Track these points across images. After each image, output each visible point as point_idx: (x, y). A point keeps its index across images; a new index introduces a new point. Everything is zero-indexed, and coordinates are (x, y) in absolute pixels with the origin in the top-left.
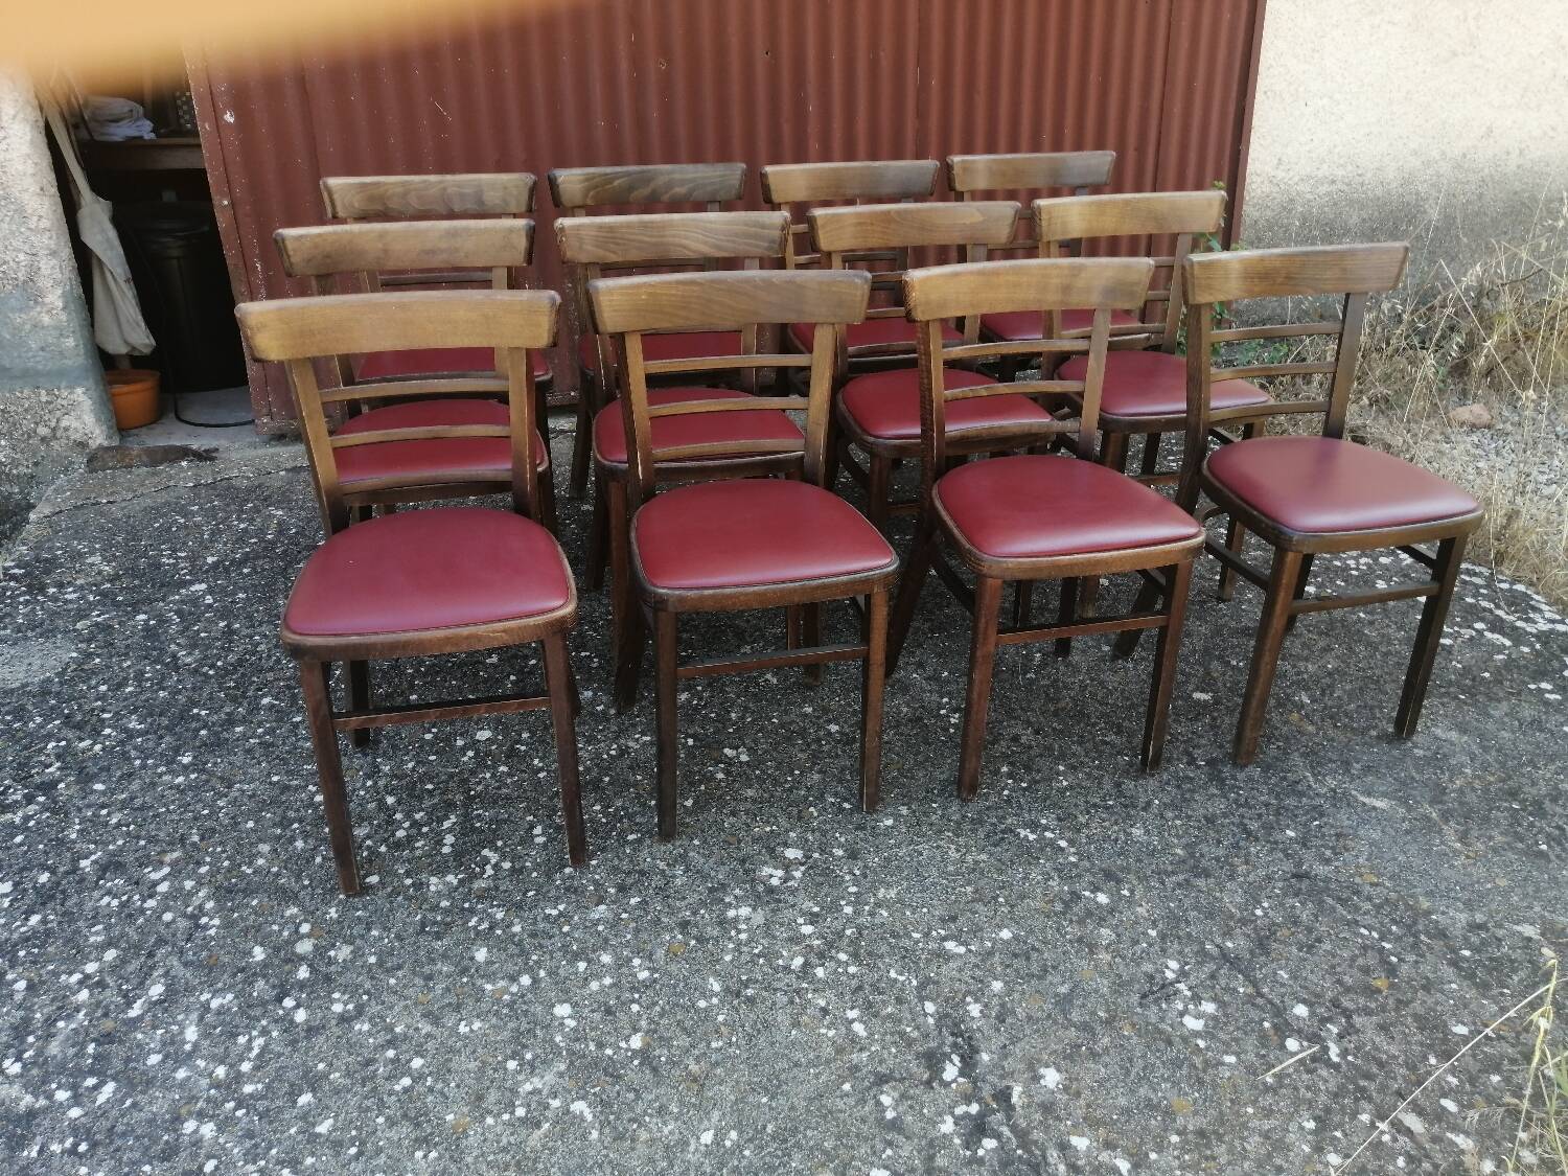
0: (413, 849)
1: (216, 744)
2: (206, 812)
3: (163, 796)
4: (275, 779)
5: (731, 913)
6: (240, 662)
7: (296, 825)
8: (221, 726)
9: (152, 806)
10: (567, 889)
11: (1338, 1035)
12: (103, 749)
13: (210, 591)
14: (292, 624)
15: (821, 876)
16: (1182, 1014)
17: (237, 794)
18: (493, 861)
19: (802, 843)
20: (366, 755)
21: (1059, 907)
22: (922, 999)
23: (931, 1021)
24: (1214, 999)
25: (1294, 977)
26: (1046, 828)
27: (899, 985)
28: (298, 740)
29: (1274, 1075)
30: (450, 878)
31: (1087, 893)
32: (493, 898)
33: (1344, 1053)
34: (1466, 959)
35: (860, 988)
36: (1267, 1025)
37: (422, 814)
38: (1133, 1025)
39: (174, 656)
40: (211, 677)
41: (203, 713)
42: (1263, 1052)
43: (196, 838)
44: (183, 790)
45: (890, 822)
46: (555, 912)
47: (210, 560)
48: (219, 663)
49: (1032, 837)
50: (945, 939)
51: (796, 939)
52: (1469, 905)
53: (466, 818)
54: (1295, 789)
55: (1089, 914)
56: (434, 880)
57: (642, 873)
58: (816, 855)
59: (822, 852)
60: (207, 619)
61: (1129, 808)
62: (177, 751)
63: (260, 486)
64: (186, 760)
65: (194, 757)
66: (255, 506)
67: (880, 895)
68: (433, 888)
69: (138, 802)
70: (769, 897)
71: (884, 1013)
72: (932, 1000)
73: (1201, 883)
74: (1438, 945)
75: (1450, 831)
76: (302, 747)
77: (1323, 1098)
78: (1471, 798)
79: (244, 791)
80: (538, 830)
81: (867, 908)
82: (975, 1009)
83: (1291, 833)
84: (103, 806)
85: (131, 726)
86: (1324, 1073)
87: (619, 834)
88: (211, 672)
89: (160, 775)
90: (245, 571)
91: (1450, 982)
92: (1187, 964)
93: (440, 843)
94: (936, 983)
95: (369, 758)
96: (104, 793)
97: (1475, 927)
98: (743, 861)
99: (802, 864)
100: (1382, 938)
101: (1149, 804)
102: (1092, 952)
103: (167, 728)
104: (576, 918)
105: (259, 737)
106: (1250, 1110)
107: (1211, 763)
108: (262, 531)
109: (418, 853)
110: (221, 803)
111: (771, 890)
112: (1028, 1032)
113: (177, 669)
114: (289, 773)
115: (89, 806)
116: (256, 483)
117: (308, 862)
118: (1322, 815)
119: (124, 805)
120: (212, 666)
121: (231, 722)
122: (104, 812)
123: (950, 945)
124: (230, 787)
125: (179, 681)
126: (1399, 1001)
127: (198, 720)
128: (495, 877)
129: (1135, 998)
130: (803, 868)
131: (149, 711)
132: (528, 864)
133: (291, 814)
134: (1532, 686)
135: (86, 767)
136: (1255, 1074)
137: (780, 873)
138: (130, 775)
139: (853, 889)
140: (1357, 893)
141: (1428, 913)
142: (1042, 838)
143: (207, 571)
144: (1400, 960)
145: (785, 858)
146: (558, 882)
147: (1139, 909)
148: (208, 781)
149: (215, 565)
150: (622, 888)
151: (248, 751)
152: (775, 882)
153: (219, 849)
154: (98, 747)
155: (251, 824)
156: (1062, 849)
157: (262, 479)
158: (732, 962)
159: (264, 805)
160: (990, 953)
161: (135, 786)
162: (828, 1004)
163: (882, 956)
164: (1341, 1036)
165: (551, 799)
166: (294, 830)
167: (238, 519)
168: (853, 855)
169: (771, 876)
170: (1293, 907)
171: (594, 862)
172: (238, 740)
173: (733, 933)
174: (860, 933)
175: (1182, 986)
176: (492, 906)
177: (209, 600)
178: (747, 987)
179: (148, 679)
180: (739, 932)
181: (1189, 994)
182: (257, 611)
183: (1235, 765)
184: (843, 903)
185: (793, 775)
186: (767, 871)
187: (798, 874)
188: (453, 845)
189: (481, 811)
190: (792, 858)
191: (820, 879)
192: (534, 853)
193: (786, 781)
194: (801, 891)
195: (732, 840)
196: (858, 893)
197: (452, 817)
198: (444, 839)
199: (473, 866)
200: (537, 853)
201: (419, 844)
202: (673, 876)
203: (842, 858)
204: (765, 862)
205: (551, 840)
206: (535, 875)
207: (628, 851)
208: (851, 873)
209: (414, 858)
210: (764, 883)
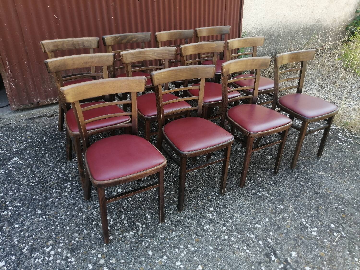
0: (117, 227)
1: (45, 206)
2: (53, 227)
3: (38, 225)
4: (68, 213)
5: (205, 228)
6: (40, 180)
7: (81, 226)
8: (45, 200)
9: (36, 229)
10: (163, 229)
11: (342, 230)
12: (12, 213)
13: (19, 159)
14: (95, 178)
15: (220, 213)
16: (311, 232)
17: (60, 220)
18: (140, 226)
19: (212, 206)
20: (91, 202)
21: (274, 211)
22: (258, 240)
23: (262, 246)
24: (315, 227)
25: (327, 218)
26: (262, 192)
27: (251, 238)
28: (69, 201)
29: (336, 242)
30: (131, 233)
31: (278, 206)
32: (145, 236)
33: (346, 234)
34: (355, 207)
35: (243, 241)
36: (328, 231)
37: (115, 216)
38: (303, 237)
39: (19, 181)
40: (33, 186)
41: (37, 197)
42: (331, 237)
43: (54, 236)
44: (43, 222)
45: (228, 197)
46: (163, 237)
47: (15, 150)
48: (34, 181)
49: (260, 194)
50: (255, 224)
51: (223, 231)
52: (350, 194)
53: (127, 215)
54: (305, 173)
55: (281, 211)
56: (127, 234)
57: (178, 221)
58: (216, 208)
59: (217, 207)
60: (23, 168)
61: (276, 183)
62: (35, 210)
63: (18, 126)
64: (39, 212)
65: (41, 211)
66: (20, 132)
67: (236, 216)
68: (128, 237)
69: (31, 228)
70: (211, 222)
71: (251, 246)
72: (260, 240)
73: (298, 199)
74: (349, 204)
75: (338, 177)
76: (71, 203)
77: (347, 246)
78: (338, 169)
79: (61, 219)
80: (147, 215)
81: (234, 220)
82: (270, 240)
83: (310, 184)
84: (21, 232)
85: (17, 205)
86: (344, 239)
87: (168, 212)
88: (33, 184)
89: (34, 218)
90: (28, 152)
91: (356, 213)
92: (306, 219)
94: (259, 236)
95: (92, 202)
96: (19, 227)
97: (353, 199)
98: (201, 213)
99: (215, 211)
100: (339, 205)
101: (279, 181)
102: (286, 221)
103: (28, 203)
104: (169, 237)
105: (57, 202)
106: (335, 252)
107: (286, 169)
108: (26, 140)
109: (119, 227)
110: (56, 224)
111: (211, 220)
112: (283, 243)
113: (22, 185)
114: (72, 211)
115: (17, 232)
116: (17, 125)
117: (90, 236)
118: (313, 178)
119: (27, 230)
120: (32, 182)
121: (46, 199)
122: (22, 233)
123: (257, 225)
124: (56, 218)
125: (25, 189)
126: (349, 219)
127: (37, 200)
128: (142, 230)
129: (300, 230)
130: (215, 212)
131: (20, 200)
132: (149, 225)
133: (79, 223)
134: (336, 142)
135: (9, 220)
136: (332, 243)
137: (211, 215)
138: (25, 220)
139: (229, 216)
140: (328, 195)
141: (344, 197)
142: (262, 194)
143: (16, 154)
144: (344, 209)
145: (210, 211)
147: (290, 208)
148: (49, 218)
149: (17, 152)
150: (176, 227)
151: (56, 206)
152: (211, 217)
153: (63, 238)
154: (10, 213)
155: (68, 228)
156: (268, 196)
157: (19, 123)
158: (212, 240)
159: (69, 222)
160: (266, 226)
161: (28, 223)
162: (238, 246)
163: (244, 232)
164: (343, 230)
165: (146, 205)
166: (82, 227)
167: (17, 136)
168: (224, 207)
169: (209, 216)
170: (319, 201)
171: (165, 221)
172: (51, 203)
173: (208, 233)
174: (236, 226)
175: (307, 225)
176: (146, 238)
177: (21, 162)
178: (218, 247)
179: (15, 190)
180: (209, 232)
181: (310, 226)
182: (38, 164)
183: (291, 169)
184: (229, 219)
185: (201, 188)
186: (207, 215)
187: (215, 214)
188: (127, 223)
189: (130, 212)
190: (212, 210)
191: (221, 214)
192: (149, 221)
193: (200, 190)
194: (218, 218)
195: (196, 208)
196: (230, 216)
197: (123, 215)
198: (124, 222)
199: (136, 228)
200: (150, 221)
201: (118, 225)
202: (187, 221)
203: (223, 208)
204: (206, 213)
205: (152, 217)
206: (152, 227)
207: (172, 216)
208: (226, 211)
209: (119, 229)
210: (208, 218)
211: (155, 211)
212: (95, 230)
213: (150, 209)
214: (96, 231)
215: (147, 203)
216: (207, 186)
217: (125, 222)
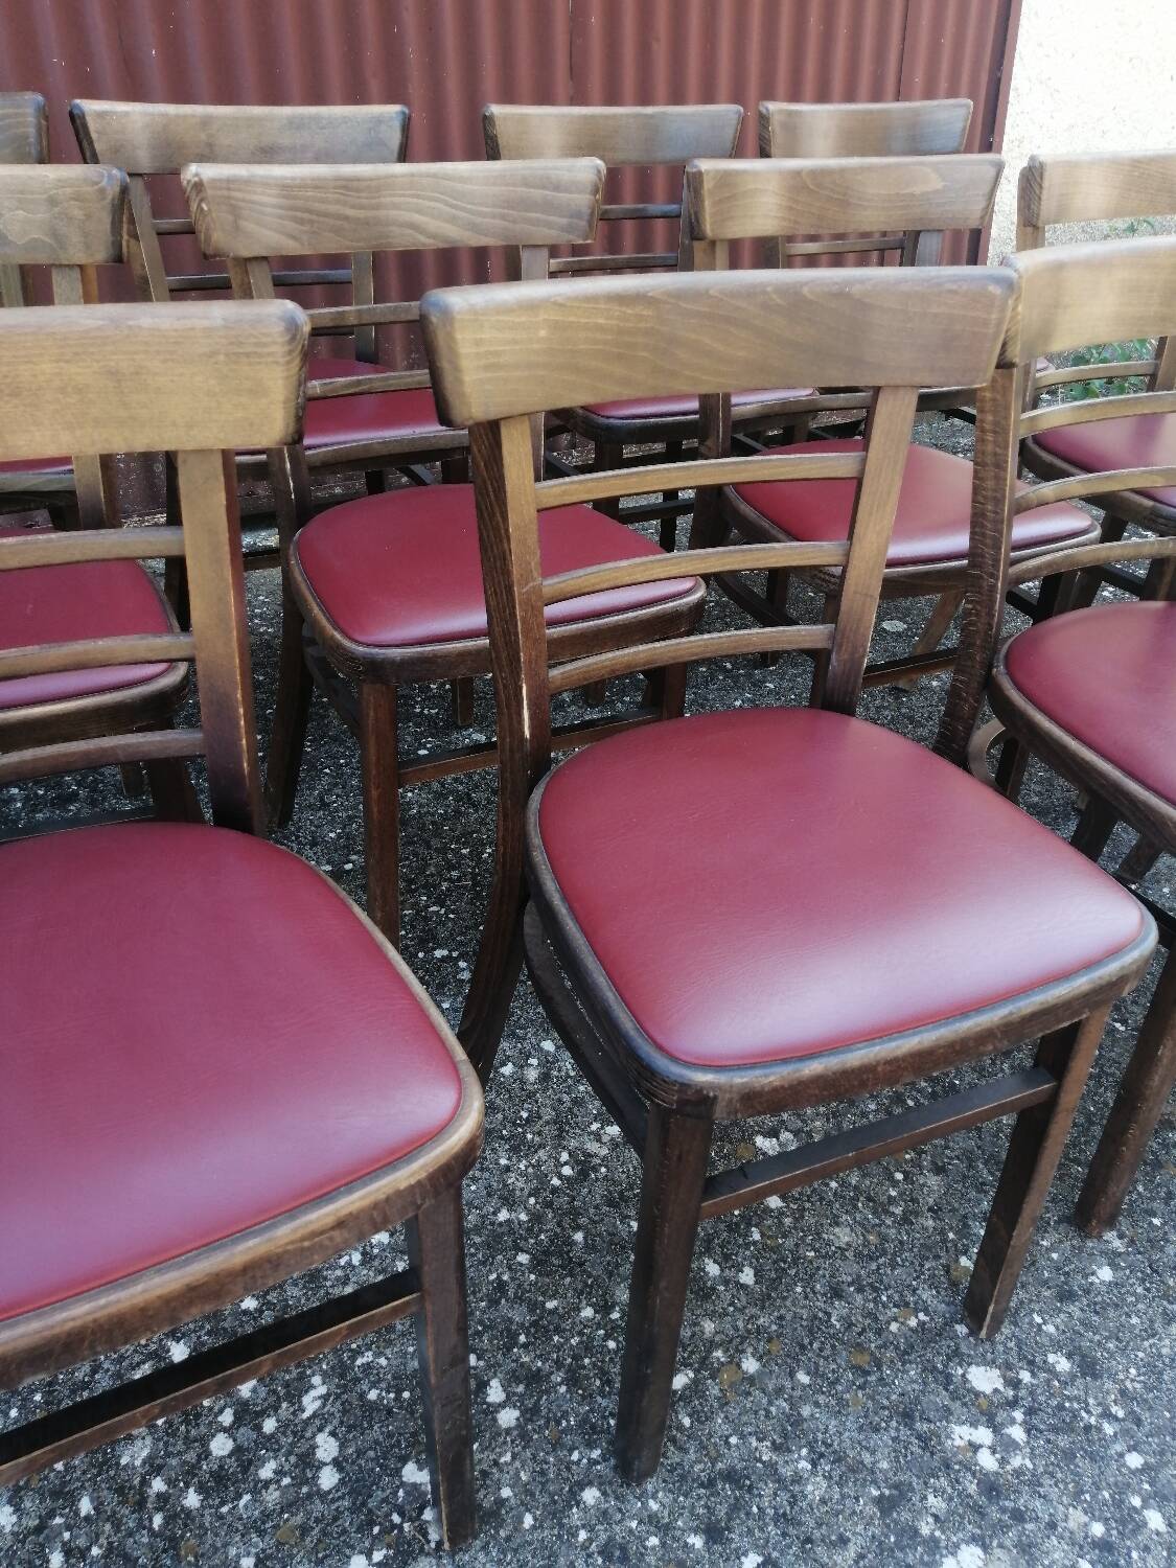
0: (258, 1488)
15: (1061, 1430)
45: (1106, 1274)
53: (343, 1378)
57: (731, 1476)
58: (1026, 1377)
59: (1032, 1365)
80: (496, 1392)
93: (308, 1462)
98: (907, 1417)
99: (1013, 1404)
109: (272, 1497)
111: (992, 1487)
130: (1018, 1415)
132: (506, 1492)
137: (984, 1435)
139: (1134, 1460)
145: (977, 1394)
146: (583, 1535)
150: (714, 1534)
152: (987, 1461)
168: (1088, 1367)
169: (975, 1447)
184: (1136, 1502)
185: (895, 1183)
186: (961, 1434)
187: (1017, 1433)
188: (337, 1463)
189: (368, 1357)
190: (988, 1391)
191: (1063, 1441)
192: (507, 1458)
193: (892, 1201)
194: (1047, 1481)
195: (863, 1360)
196: (1146, 1468)
197: (316, 1380)
198: (314, 1447)
199: (396, 1518)
200: (514, 1457)
201: (266, 1472)
202: (798, 1479)
203: (1073, 1377)
204: (947, 1413)
205: (529, 1414)
206: (528, 1521)
207: (687, 1422)
208: (1107, 1415)
209: (266, 1516)
210: (969, 1467)
211: (559, 1364)
212: (85, 1506)
213: (522, 1338)
214: (87, 1518)
215: (501, 1286)
216: (939, 1170)
217: (326, 1447)
